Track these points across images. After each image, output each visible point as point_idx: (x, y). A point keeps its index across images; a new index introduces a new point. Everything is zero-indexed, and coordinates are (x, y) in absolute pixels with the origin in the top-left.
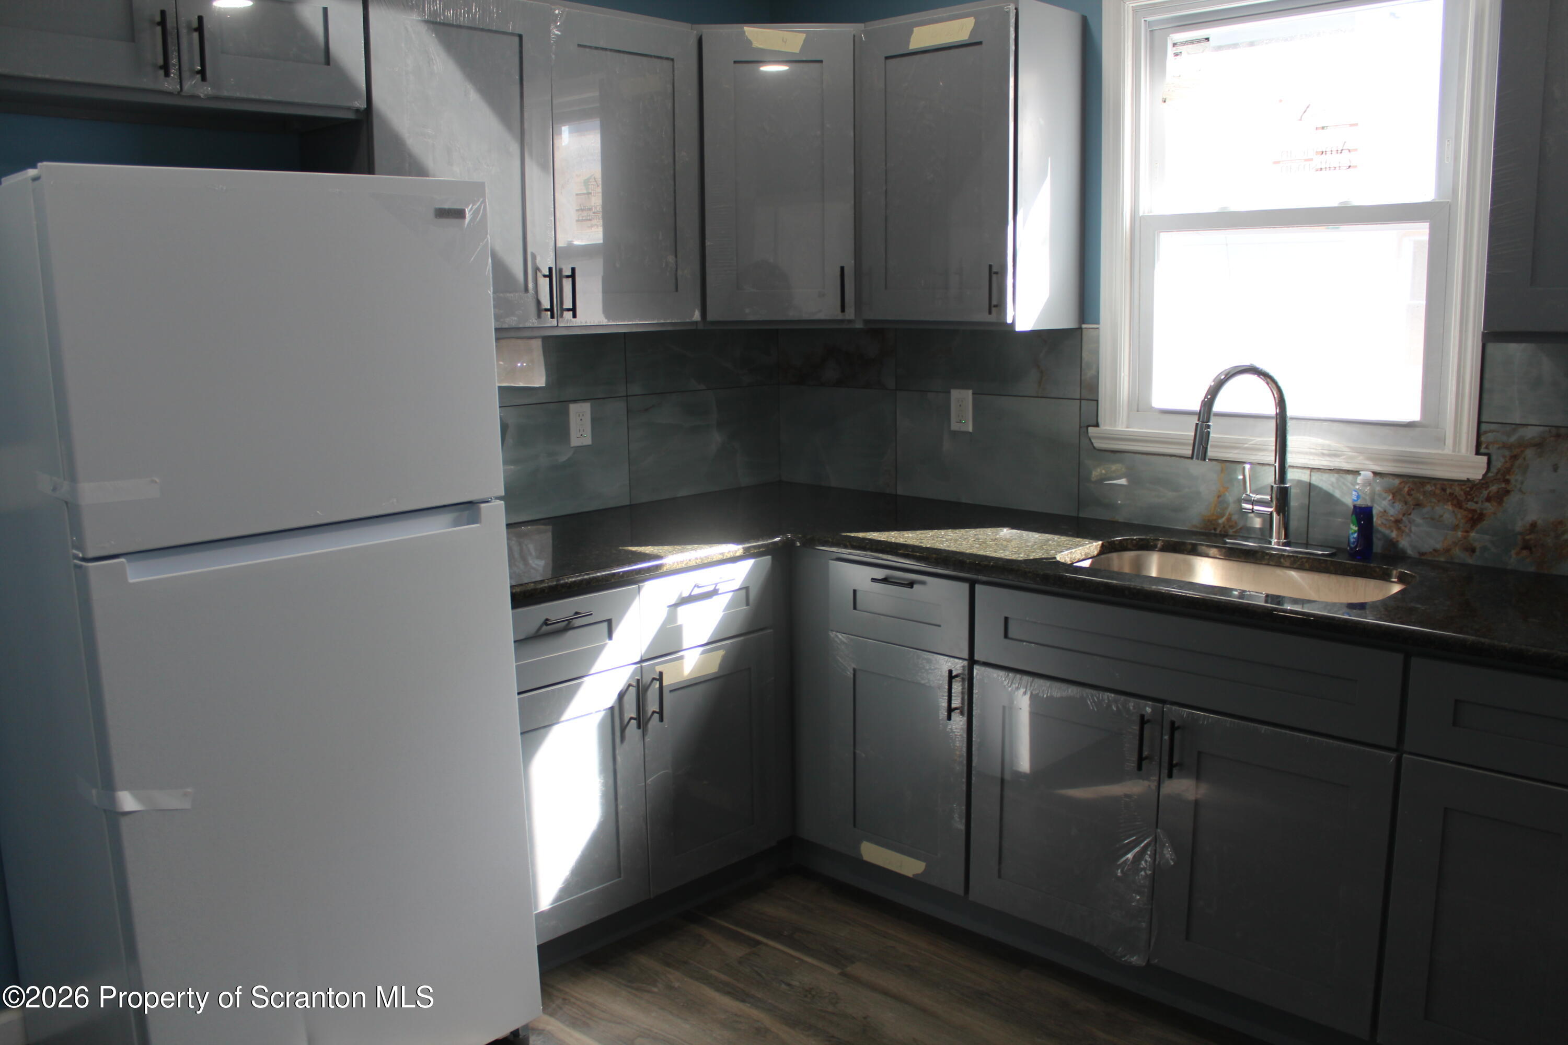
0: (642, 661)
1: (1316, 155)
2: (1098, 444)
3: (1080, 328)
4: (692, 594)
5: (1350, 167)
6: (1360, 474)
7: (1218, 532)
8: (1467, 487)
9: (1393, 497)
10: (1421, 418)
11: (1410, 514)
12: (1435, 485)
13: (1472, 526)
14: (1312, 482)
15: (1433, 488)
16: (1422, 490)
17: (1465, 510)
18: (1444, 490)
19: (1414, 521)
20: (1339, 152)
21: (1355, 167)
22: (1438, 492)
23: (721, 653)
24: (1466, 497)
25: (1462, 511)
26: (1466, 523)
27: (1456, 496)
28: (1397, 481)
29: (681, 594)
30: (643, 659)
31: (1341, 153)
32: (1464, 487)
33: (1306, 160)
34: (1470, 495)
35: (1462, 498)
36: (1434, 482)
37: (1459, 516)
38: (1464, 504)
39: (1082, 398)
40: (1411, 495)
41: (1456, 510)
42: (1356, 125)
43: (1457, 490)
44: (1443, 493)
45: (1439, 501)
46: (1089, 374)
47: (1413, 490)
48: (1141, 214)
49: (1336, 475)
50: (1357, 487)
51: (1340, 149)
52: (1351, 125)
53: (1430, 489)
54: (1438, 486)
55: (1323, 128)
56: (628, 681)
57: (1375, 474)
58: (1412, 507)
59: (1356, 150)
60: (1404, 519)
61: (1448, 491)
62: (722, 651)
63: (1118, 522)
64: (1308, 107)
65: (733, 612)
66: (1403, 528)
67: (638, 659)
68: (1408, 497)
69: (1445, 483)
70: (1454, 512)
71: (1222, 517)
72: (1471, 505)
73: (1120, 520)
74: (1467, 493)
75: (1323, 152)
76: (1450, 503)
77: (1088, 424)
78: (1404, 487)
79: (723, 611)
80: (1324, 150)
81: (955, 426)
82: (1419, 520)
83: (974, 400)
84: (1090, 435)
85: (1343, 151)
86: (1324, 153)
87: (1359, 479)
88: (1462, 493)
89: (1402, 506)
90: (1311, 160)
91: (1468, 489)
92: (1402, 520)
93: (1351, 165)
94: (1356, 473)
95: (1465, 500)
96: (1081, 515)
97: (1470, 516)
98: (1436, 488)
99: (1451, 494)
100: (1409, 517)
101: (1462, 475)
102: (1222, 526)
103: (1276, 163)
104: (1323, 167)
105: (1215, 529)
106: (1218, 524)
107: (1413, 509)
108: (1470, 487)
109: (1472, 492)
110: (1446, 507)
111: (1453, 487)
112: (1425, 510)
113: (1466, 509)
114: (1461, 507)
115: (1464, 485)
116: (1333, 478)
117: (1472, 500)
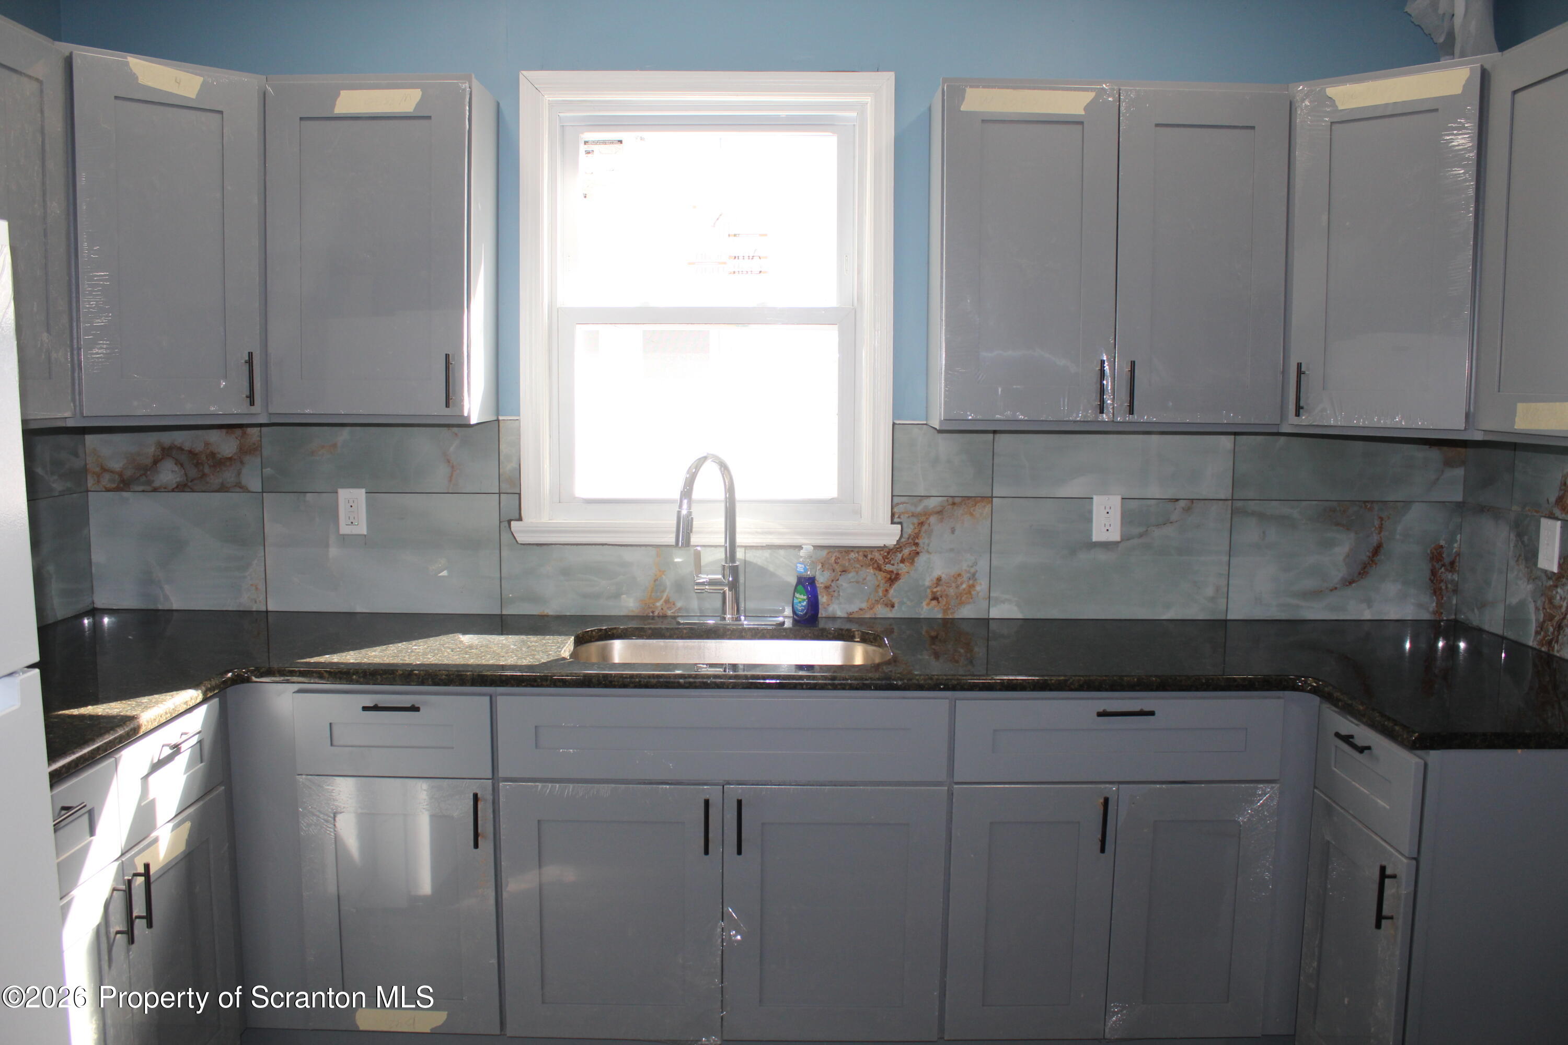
0: (123, 854)
1: (729, 259)
2: (521, 538)
3: (498, 420)
4: (160, 758)
5: (760, 272)
6: (802, 548)
7: (656, 614)
8: (885, 552)
9: (822, 566)
10: (838, 495)
11: (838, 580)
12: (858, 552)
13: (890, 585)
14: (747, 559)
15: (857, 555)
16: (847, 558)
17: (884, 572)
18: (866, 556)
19: (842, 585)
20: (751, 258)
21: (765, 272)
22: (861, 558)
23: (188, 825)
24: (885, 561)
25: (882, 572)
26: (886, 583)
27: (876, 561)
28: (824, 553)
29: (152, 760)
30: (124, 852)
31: (752, 259)
32: (882, 552)
33: (720, 263)
34: (888, 559)
35: (881, 562)
36: (856, 550)
37: (879, 578)
38: (882, 567)
39: (501, 492)
40: (838, 563)
41: (877, 572)
42: (766, 235)
43: (877, 556)
44: (865, 559)
45: (862, 566)
46: (508, 467)
47: (839, 558)
48: (558, 306)
49: (769, 551)
50: (801, 560)
51: (751, 255)
52: (761, 235)
53: (854, 556)
54: (861, 553)
55: (735, 235)
56: (112, 885)
57: (816, 547)
58: (840, 573)
59: (766, 257)
60: (832, 584)
61: (869, 557)
62: (187, 822)
63: (547, 616)
64: (721, 215)
65: (193, 772)
66: (832, 593)
67: (119, 854)
68: (835, 565)
69: (867, 550)
70: (875, 574)
71: (660, 599)
72: (889, 567)
73: (551, 613)
74: (885, 558)
75: (735, 257)
76: (871, 567)
77: (509, 519)
78: (832, 557)
79: (185, 774)
80: (737, 256)
81: (344, 529)
82: (845, 585)
83: (367, 499)
84: (513, 529)
85: (754, 258)
86: (737, 258)
87: (802, 553)
88: (881, 558)
89: (830, 573)
90: (725, 263)
91: (886, 554)
92: (831, 585)
93: (762, 270)
94: (800, 547)
95: (884, 563)
96: (504, 613)
97: (889, 576)
98: (859, 555)
99: (872, 559)
100: (838, 582)
101: (879, 542)
102: (660, 608)
103: (690, 264)
104: (736, 270)
105: (653, 612)
106: (657, 607)
107: (840, 575)
108: (888, 552)
109: (889, 556)
110: (868, 571)
111: (873, 553)
112: (850, 575)
113: (886, 571)
114: (880, 570)
115: (882, 550)
116: (767, 554)
117: (889, 563)
